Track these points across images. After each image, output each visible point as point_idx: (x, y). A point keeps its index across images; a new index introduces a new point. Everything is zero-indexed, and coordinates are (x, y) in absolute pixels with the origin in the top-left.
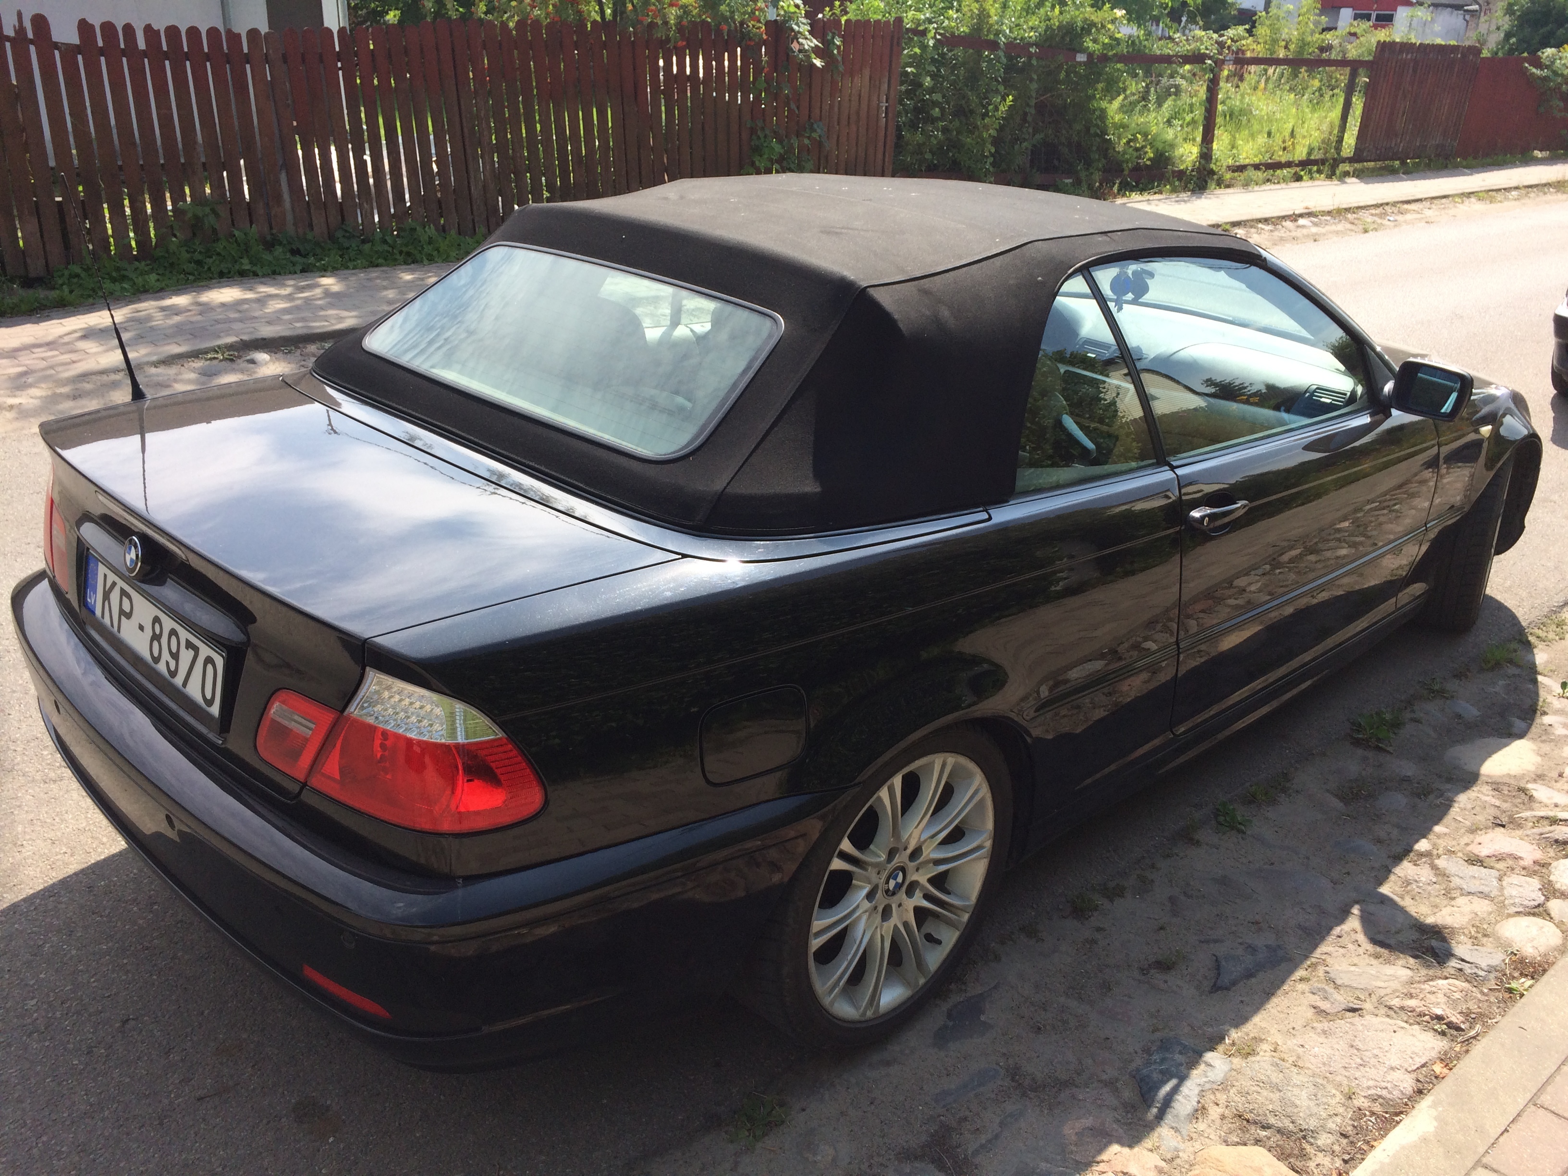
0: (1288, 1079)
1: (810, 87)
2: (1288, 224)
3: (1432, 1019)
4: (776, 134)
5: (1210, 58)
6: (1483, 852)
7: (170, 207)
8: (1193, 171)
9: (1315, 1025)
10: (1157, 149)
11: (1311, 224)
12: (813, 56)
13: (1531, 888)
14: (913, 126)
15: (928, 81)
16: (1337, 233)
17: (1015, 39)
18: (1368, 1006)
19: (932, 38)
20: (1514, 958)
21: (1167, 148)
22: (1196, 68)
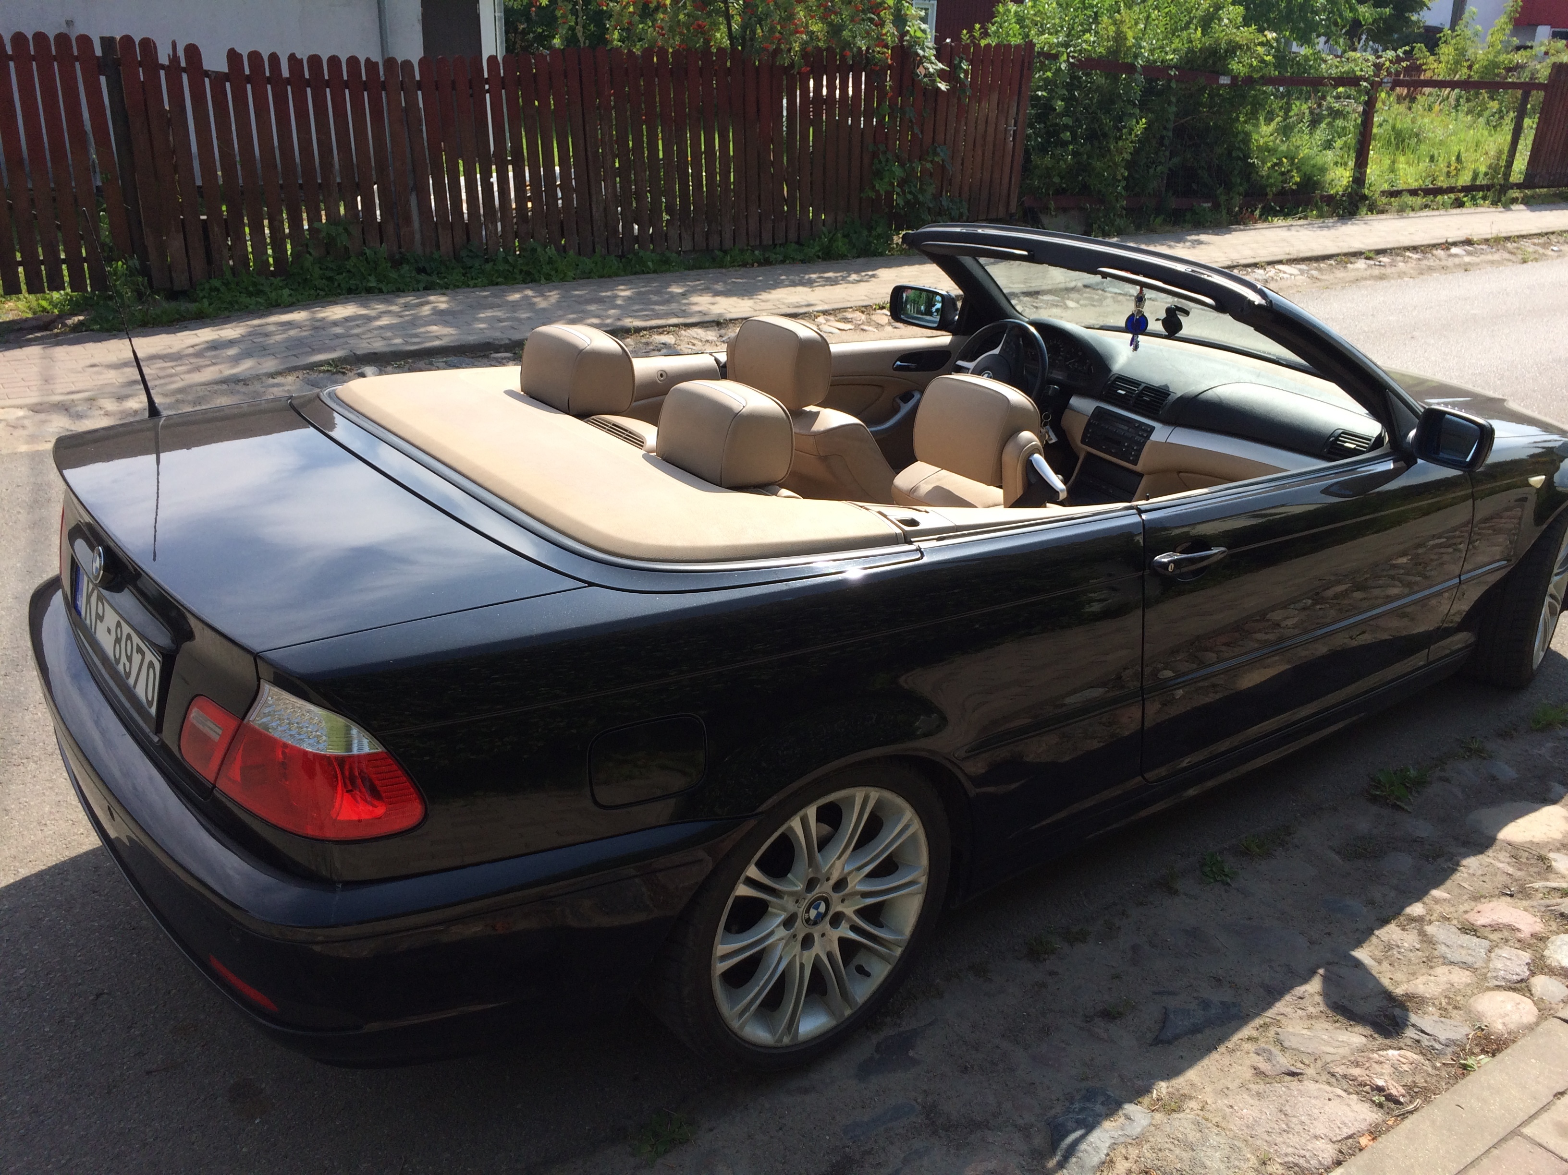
0: (1205, 1139)
1: (935, 111)
2: (1439, 253)
3: (1373, 1089)
4: (898, 158)
5: (1366, 80)
6: (1480, 920)
7: (306, 227)
8: (1343, 195)
9: (1251, 1086)
10: (1305, 174)
11: (1464, 253)
12: (938, 80)
13: (1519, 962)
14: (1043, 149)
15: (1059, 104)
16: (1492, 262)
17: (1155, 61)
18: (1311, 1071)
19: (1064, 61)
20: (1479, 1034)
21: (1316, 172)
22: (1353, 91)
